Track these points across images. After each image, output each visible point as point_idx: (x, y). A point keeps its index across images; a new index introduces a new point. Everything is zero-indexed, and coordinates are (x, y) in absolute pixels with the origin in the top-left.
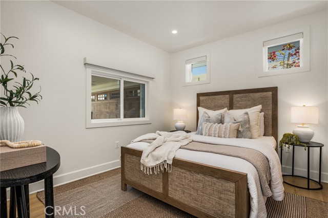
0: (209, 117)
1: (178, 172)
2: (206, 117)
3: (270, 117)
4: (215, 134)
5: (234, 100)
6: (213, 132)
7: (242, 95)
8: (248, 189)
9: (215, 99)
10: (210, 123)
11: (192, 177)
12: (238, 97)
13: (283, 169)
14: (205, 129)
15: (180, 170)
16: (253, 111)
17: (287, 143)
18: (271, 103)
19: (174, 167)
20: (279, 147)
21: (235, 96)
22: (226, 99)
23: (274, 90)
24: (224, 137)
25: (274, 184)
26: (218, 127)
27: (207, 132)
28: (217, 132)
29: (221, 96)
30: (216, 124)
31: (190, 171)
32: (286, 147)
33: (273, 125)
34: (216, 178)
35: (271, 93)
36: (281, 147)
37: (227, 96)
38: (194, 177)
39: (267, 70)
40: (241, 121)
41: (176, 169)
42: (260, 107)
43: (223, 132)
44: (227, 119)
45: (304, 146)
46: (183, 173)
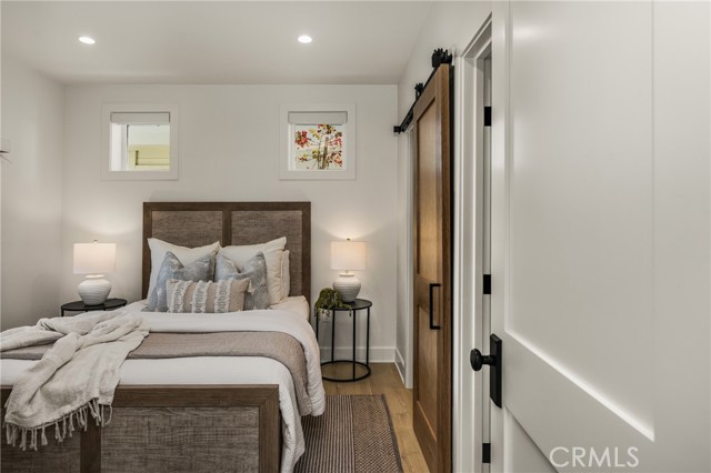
0: (181, 266)
1: (130, 419)
2: (173, 266)
3: (300, 258)
4: (198, 306)
5: (233, 224)
6: (193, 302)
7: (248, 213)
8: (280, 412)
9: (190, 218)
10: (186, 280)
11: (167, 421)
12: (242, 218)
13: (321, 356)
14: (173, 296)
15: (135, 411)
16: (271, 250)
17: (326, 307)
18: (301, 231)
19: (118, 409)
20: (313, 314)
21: (236, 215)
22: (215, 221)
23: (305, 207)
24: (220, 312)
25: (312, 388)
26: (204, 290)
27: (180, 302)
28: (204, 301)
29: (204, 213)
30: (201, 282)
31: (162, 408)
32: (324, 315)
33: (303, 273)
34: (222, 407)
35: (300, 213)
36: (317, 315)
37: (219, 214)
38: (173, 418)
39: (294, 168)
40: (252, 273)
41: (124, 411)
42: (283, 241)
43: (216, 301)
44: (222, 271)
45: (348, 309)
46: (143, 417)
